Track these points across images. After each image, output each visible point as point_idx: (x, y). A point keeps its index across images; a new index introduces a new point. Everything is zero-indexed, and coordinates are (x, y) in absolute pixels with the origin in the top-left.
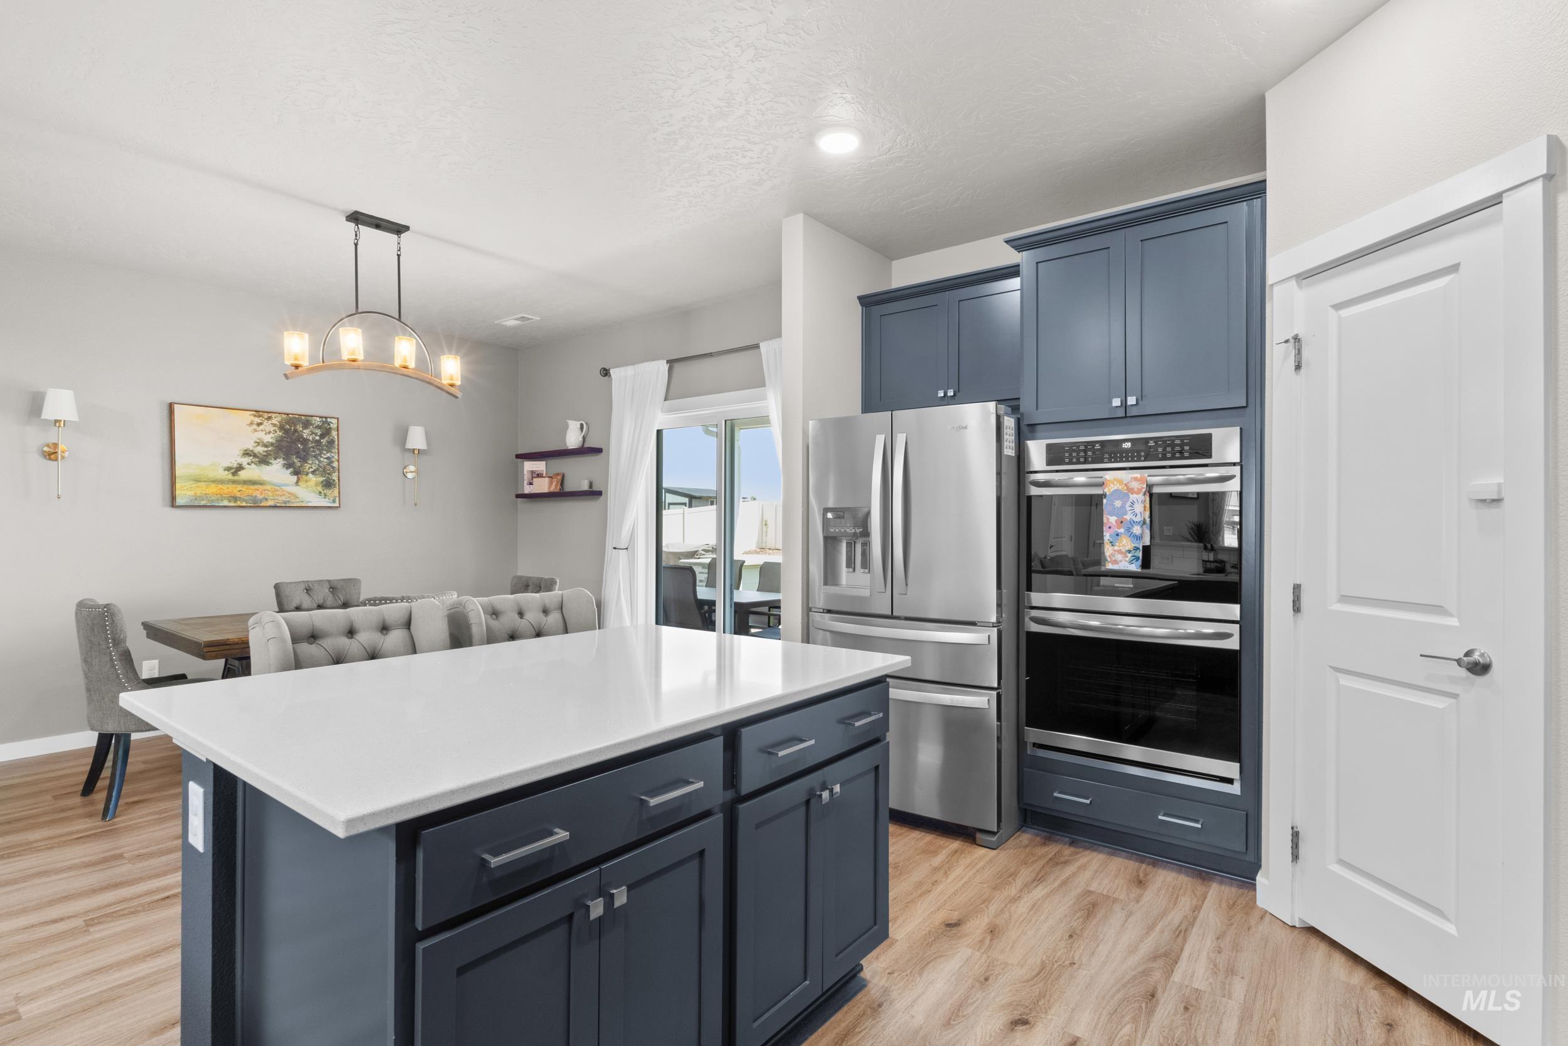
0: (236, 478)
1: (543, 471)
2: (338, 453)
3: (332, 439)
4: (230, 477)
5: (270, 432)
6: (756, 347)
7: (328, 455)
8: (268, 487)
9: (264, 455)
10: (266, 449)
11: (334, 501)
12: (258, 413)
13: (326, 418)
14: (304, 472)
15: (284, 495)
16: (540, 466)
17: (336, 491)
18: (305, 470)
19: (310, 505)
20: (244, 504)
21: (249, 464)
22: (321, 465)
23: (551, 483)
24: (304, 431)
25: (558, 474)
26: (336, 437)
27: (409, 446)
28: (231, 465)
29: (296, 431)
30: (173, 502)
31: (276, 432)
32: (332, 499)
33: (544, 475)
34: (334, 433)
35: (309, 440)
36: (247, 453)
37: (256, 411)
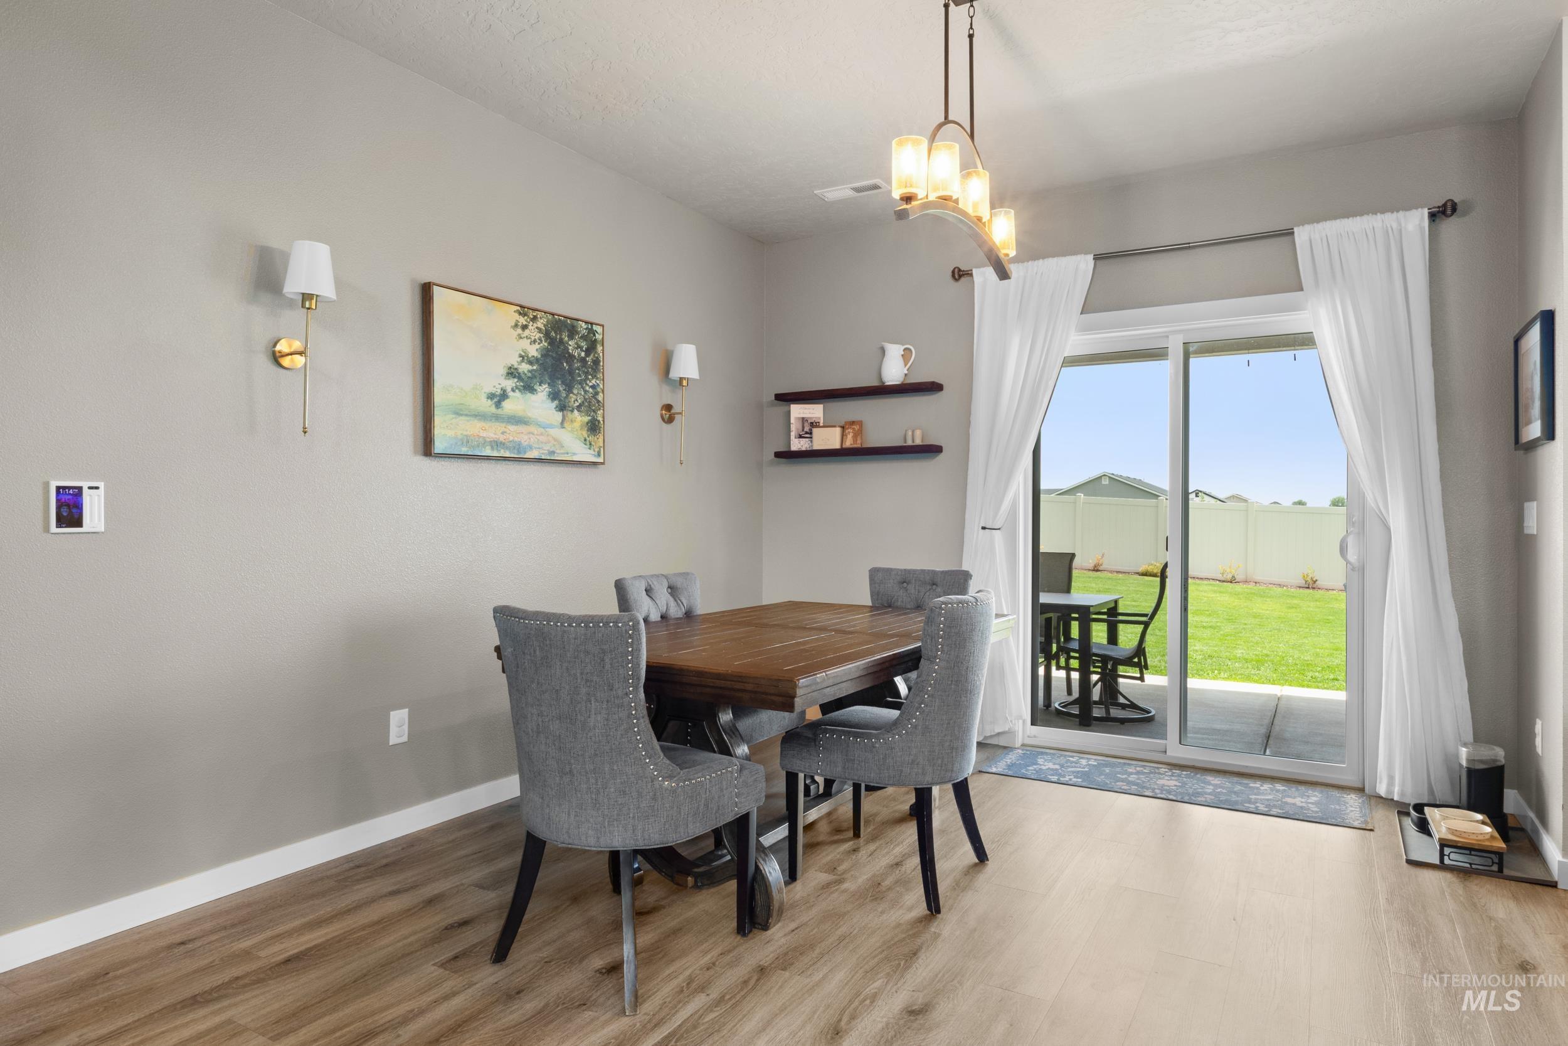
0: (499, 411)
1: (820, 418)
2: (603, 380)
3: (597, 358)
4: (493, 409)
5: (535, 341)
6: (1290, 233)
7: (593, 382)
8: (532, 429)
9: (529, 377)
10: (530, 367)
11: (599, 455)
12: (523, 310)
13: (592, 324)
14: (569, 407)
15: (549, 442)
16: (815, 411)
17: (601, 440)
18: (570, 405)
19: (575, 458)
20: (507, 454)
21: (513, 390)
22: (587, 397)
23: (843, 436)
24: (570, 343)
25: (853, 423)
26: (601, 354)
27: (674, 374)
28: (493, 390)
29: (561, 340)
30: (427, 447)
31: (541, 341)
32: (597, 450)
33: (821, 424)
34: (599, 348)
35: (574, 356)
36: (512, 373)
37: (521, 306)
